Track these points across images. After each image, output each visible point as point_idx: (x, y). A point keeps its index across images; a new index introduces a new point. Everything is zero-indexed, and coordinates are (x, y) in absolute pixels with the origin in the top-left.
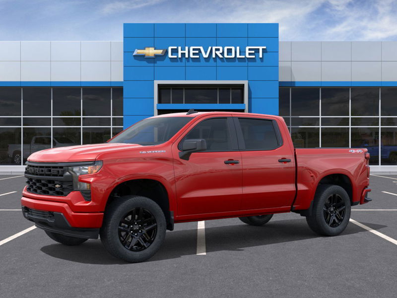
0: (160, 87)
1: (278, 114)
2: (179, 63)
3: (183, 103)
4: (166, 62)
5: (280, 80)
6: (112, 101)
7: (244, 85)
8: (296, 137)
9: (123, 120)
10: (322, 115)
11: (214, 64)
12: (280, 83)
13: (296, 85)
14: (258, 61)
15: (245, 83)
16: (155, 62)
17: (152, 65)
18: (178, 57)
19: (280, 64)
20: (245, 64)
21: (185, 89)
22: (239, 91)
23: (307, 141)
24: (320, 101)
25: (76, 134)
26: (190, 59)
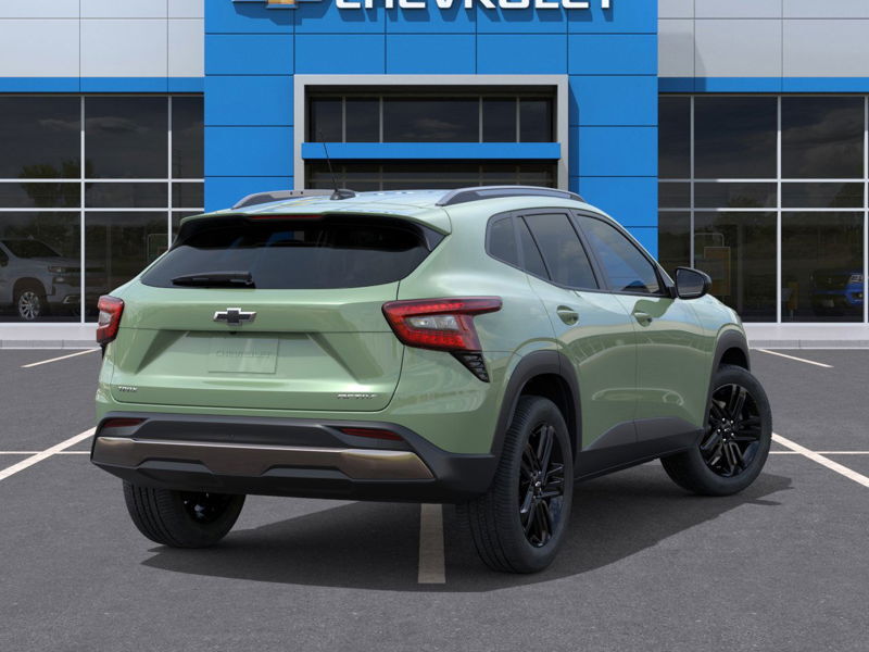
0: (312, 92)
1: (656, 174)
2: (366, 25)
3: (378, 141)
4: (330, 20)
5: (661, 74)
6: (170, 133)
7: (555, 87)
8: (710, 240)
9: (202, 191)
10: (783, 177)
11: (471, 27)
12: (661, 80)
13: (709, 90)
14: (598, 17)
15: (561, 81)
16: (295, 22)
17: (289, 28)
18: (363, 4)
19: (663, 27)
20: (560, 26)
21: (386, 100)
22: (543, 105)
23: (740, 249)
24: (779, 133)
25: (65, 231)
26: (400, 12)
